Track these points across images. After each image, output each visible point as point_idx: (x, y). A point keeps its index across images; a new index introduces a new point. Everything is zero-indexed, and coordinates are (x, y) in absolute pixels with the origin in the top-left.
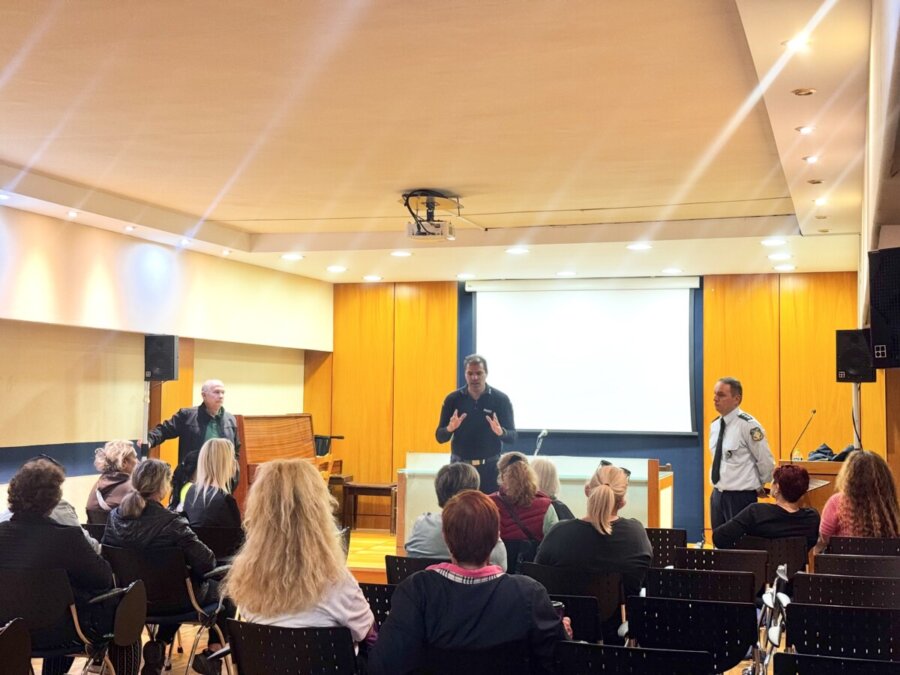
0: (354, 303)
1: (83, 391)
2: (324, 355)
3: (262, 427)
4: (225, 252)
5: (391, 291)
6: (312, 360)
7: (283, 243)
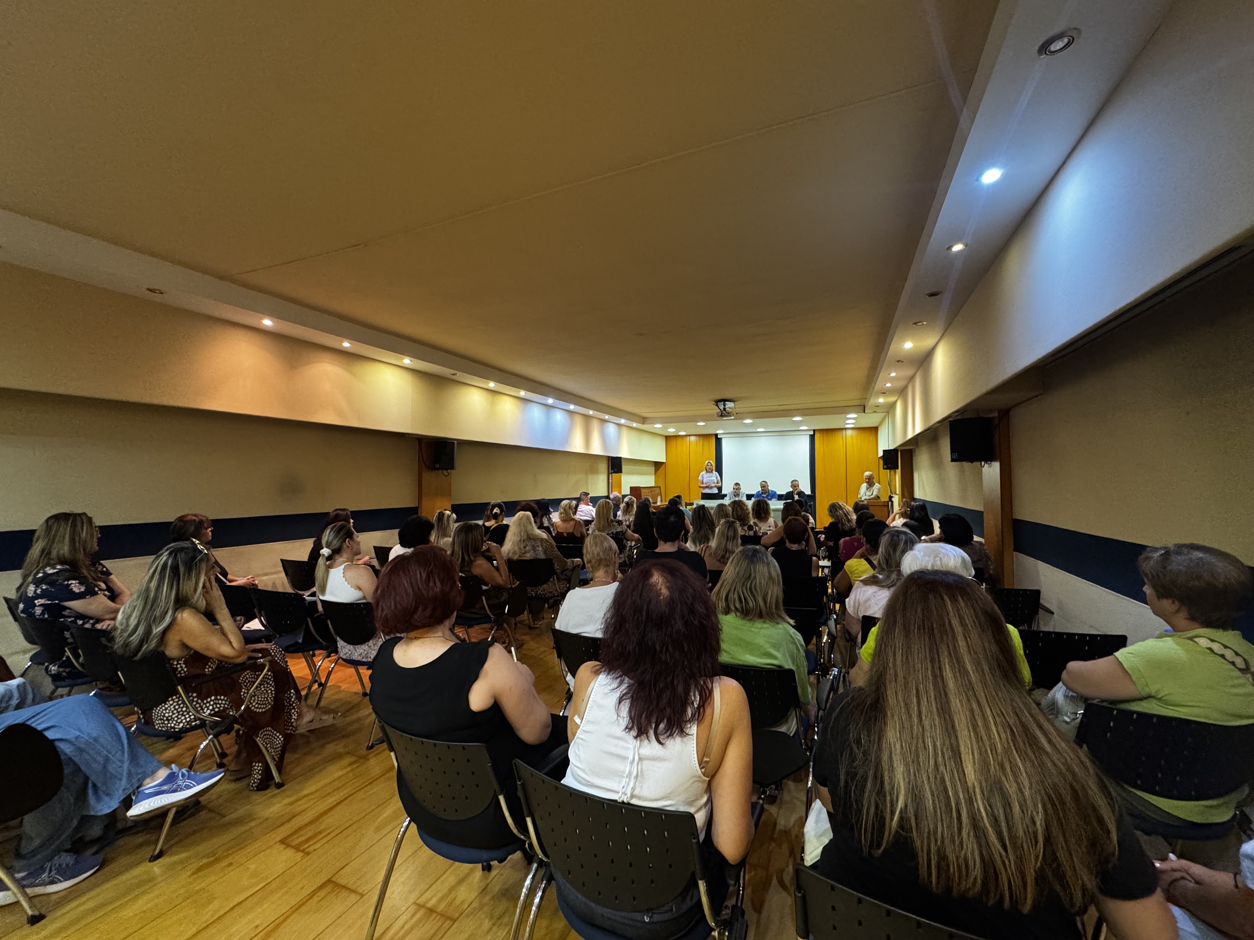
0: (673, 443)
1: (591, 477)
2: (662, 463)
3: (646, 491)
4: (635, 425)
5: (688, 438)
6: (657, 465)
7: (654, 420)
